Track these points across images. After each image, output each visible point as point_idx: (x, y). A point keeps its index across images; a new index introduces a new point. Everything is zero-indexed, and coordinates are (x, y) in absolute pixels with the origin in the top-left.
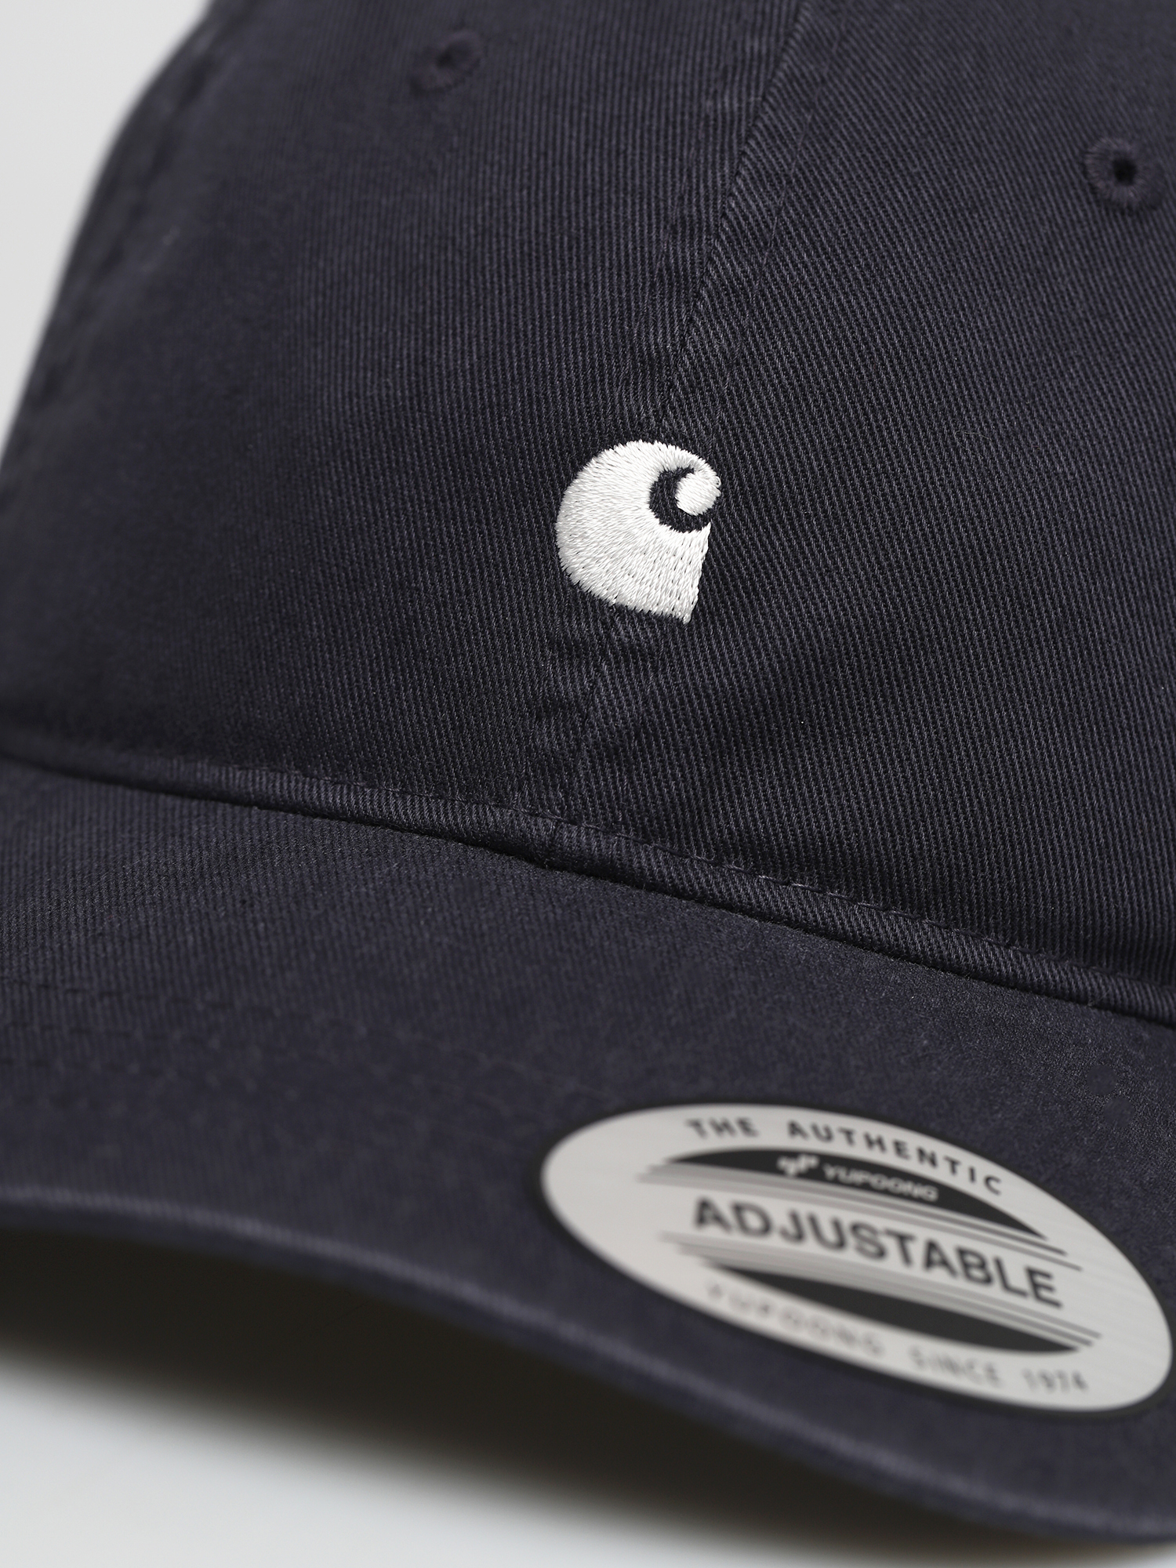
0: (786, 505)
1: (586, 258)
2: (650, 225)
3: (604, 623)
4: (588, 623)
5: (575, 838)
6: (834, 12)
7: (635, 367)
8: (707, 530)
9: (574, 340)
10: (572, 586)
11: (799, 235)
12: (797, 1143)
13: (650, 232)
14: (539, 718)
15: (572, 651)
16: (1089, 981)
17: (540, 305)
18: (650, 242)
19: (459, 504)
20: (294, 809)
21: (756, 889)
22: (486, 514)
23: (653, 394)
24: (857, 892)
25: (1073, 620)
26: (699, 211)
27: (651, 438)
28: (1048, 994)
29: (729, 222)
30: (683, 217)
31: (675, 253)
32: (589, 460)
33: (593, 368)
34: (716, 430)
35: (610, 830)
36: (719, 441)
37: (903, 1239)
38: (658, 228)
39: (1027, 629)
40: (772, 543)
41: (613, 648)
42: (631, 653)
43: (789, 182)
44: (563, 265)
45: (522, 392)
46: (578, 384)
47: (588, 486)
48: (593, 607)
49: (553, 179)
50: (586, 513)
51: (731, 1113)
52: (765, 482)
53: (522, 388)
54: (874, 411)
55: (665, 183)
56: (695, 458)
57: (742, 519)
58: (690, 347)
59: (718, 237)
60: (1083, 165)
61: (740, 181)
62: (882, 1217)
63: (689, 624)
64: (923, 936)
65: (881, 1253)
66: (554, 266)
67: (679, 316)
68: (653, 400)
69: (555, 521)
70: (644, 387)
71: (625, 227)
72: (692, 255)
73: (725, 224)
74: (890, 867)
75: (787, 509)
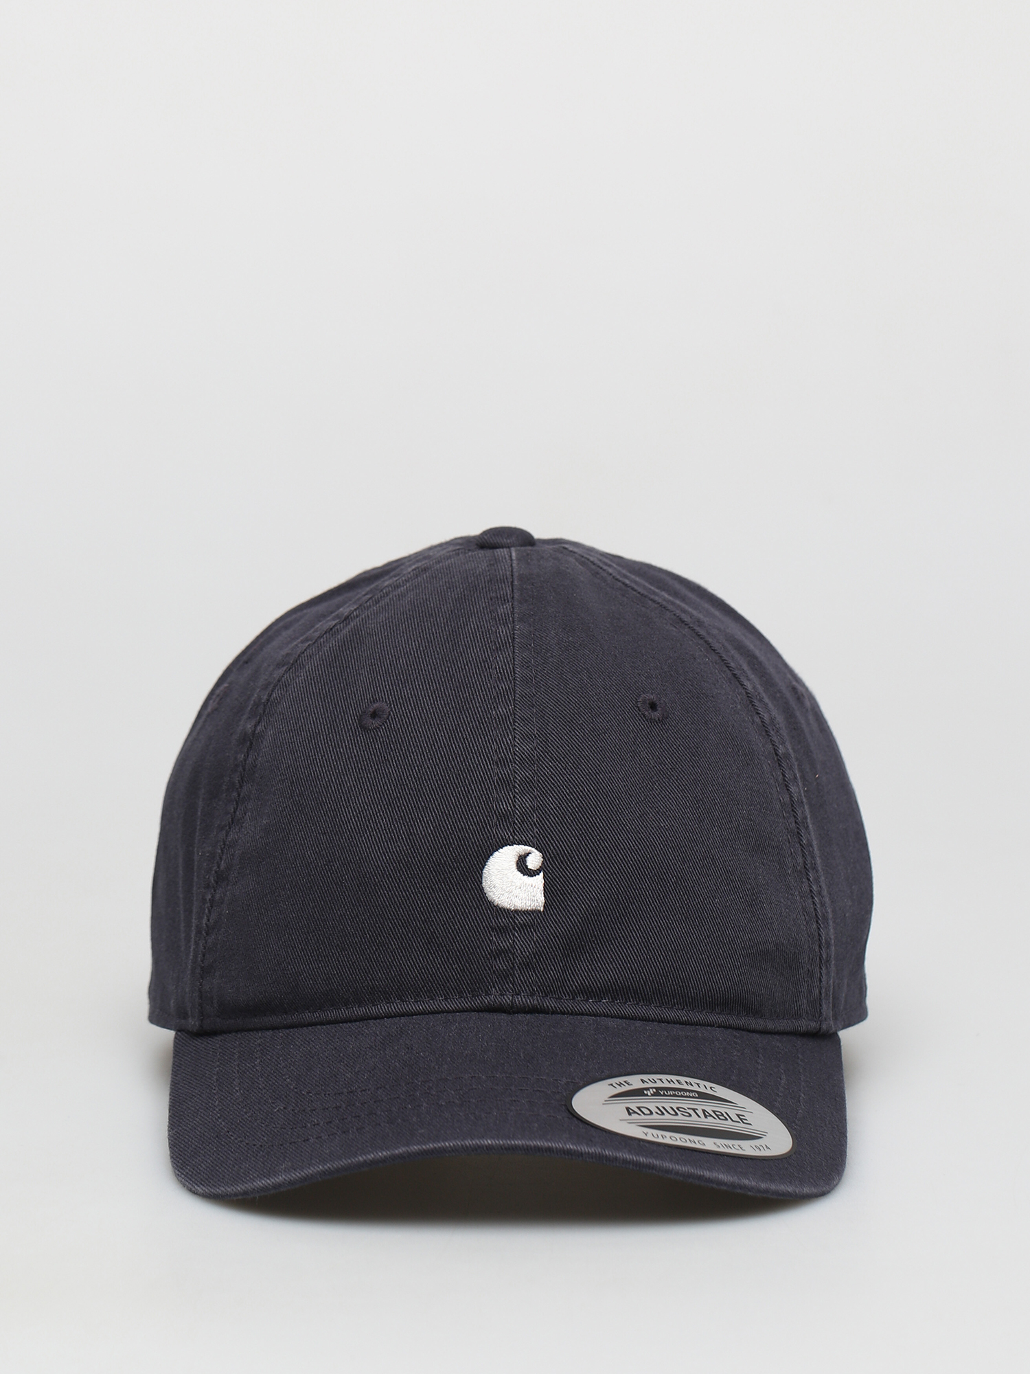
0: (568, 859)
1: (465, 782)
2: (487, 764)
3: (511, 917)
4: (505, 919)
5: (519, 1000)
6: (528, 667)
7: (498, 819)
8: (542, 874)
9: (470, 813)
10: (495, 906)
11: (545, 756)
12: (646, 1085)
13: (488, 766)
14: (495, 959)
15: (502, 931)
16: (712, 1018)
17: (452, 803)
18: (489, 770)
19: (441, 885)
20: (403, 1015)
21: (590, 1005)
22: (453, 886)
23: (508, 827)
24: (626, 999)
25: (680, 881)
26: (504, 754)
27: (512, 844)
28: (700, 1025)
29: (518, 756)
30: (499, 758)
31: (500, 772)
32: (489, 857)
33: (481, 822)
34: (536, 836)
35: (532, 995)
36: (538, 840)
37: (694, 1110)
38: (490, 764)
39: (665, 887)
40: (566, 874)
41: (517, 926)
42: (524, 926)
43: (536, 737)
44: (456, 786)
45: (455, 837)
46: (477, 830)
47: (492, 867)
48: (505, 912)
49: (441, 753)
50: (493, 878)
51: (621, 1079)
52: (559, 852)
53: (455, 836)
54: (591, 817)
55: (487, 747)
56: (530, 848)
57: (553, 867)
58: (517, 807)
59: (515, 763)
60: (637, 707)
61: (517, 740)
62: (686, 1104)
63: (543, 911)
64: (653, 1012)
65: (690, 1115)
66: (453, 787)
67: (510, 796)
68: (509, 830)
69: (481, 883)
70: (503, 826)
71: (477, 766)
72: (507, 772)
73: (517, 758)
74: (636, 987)
75: (569, 860)
